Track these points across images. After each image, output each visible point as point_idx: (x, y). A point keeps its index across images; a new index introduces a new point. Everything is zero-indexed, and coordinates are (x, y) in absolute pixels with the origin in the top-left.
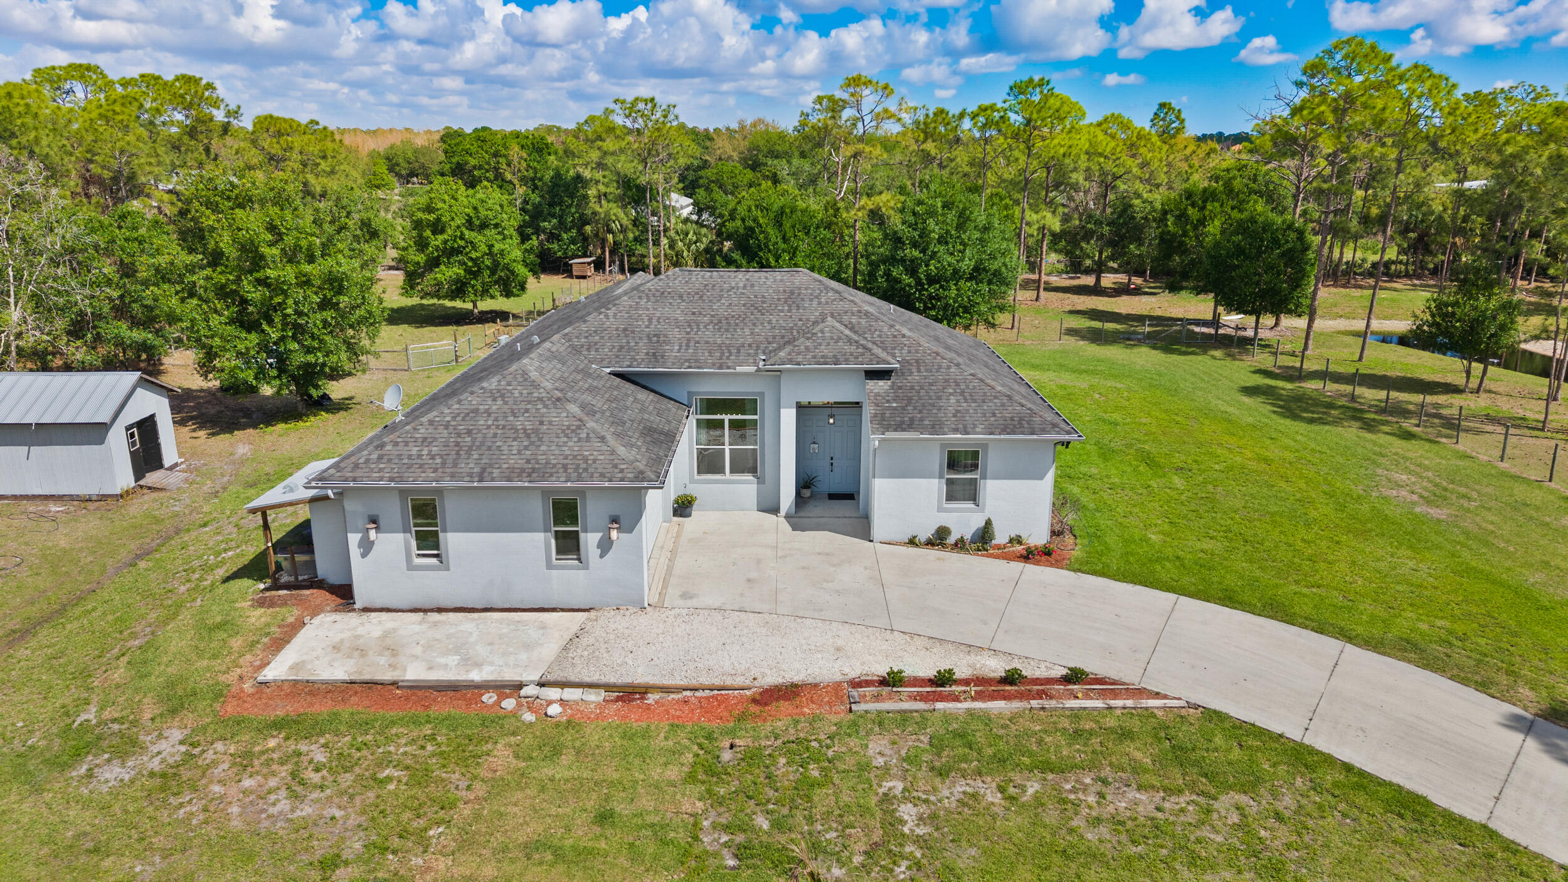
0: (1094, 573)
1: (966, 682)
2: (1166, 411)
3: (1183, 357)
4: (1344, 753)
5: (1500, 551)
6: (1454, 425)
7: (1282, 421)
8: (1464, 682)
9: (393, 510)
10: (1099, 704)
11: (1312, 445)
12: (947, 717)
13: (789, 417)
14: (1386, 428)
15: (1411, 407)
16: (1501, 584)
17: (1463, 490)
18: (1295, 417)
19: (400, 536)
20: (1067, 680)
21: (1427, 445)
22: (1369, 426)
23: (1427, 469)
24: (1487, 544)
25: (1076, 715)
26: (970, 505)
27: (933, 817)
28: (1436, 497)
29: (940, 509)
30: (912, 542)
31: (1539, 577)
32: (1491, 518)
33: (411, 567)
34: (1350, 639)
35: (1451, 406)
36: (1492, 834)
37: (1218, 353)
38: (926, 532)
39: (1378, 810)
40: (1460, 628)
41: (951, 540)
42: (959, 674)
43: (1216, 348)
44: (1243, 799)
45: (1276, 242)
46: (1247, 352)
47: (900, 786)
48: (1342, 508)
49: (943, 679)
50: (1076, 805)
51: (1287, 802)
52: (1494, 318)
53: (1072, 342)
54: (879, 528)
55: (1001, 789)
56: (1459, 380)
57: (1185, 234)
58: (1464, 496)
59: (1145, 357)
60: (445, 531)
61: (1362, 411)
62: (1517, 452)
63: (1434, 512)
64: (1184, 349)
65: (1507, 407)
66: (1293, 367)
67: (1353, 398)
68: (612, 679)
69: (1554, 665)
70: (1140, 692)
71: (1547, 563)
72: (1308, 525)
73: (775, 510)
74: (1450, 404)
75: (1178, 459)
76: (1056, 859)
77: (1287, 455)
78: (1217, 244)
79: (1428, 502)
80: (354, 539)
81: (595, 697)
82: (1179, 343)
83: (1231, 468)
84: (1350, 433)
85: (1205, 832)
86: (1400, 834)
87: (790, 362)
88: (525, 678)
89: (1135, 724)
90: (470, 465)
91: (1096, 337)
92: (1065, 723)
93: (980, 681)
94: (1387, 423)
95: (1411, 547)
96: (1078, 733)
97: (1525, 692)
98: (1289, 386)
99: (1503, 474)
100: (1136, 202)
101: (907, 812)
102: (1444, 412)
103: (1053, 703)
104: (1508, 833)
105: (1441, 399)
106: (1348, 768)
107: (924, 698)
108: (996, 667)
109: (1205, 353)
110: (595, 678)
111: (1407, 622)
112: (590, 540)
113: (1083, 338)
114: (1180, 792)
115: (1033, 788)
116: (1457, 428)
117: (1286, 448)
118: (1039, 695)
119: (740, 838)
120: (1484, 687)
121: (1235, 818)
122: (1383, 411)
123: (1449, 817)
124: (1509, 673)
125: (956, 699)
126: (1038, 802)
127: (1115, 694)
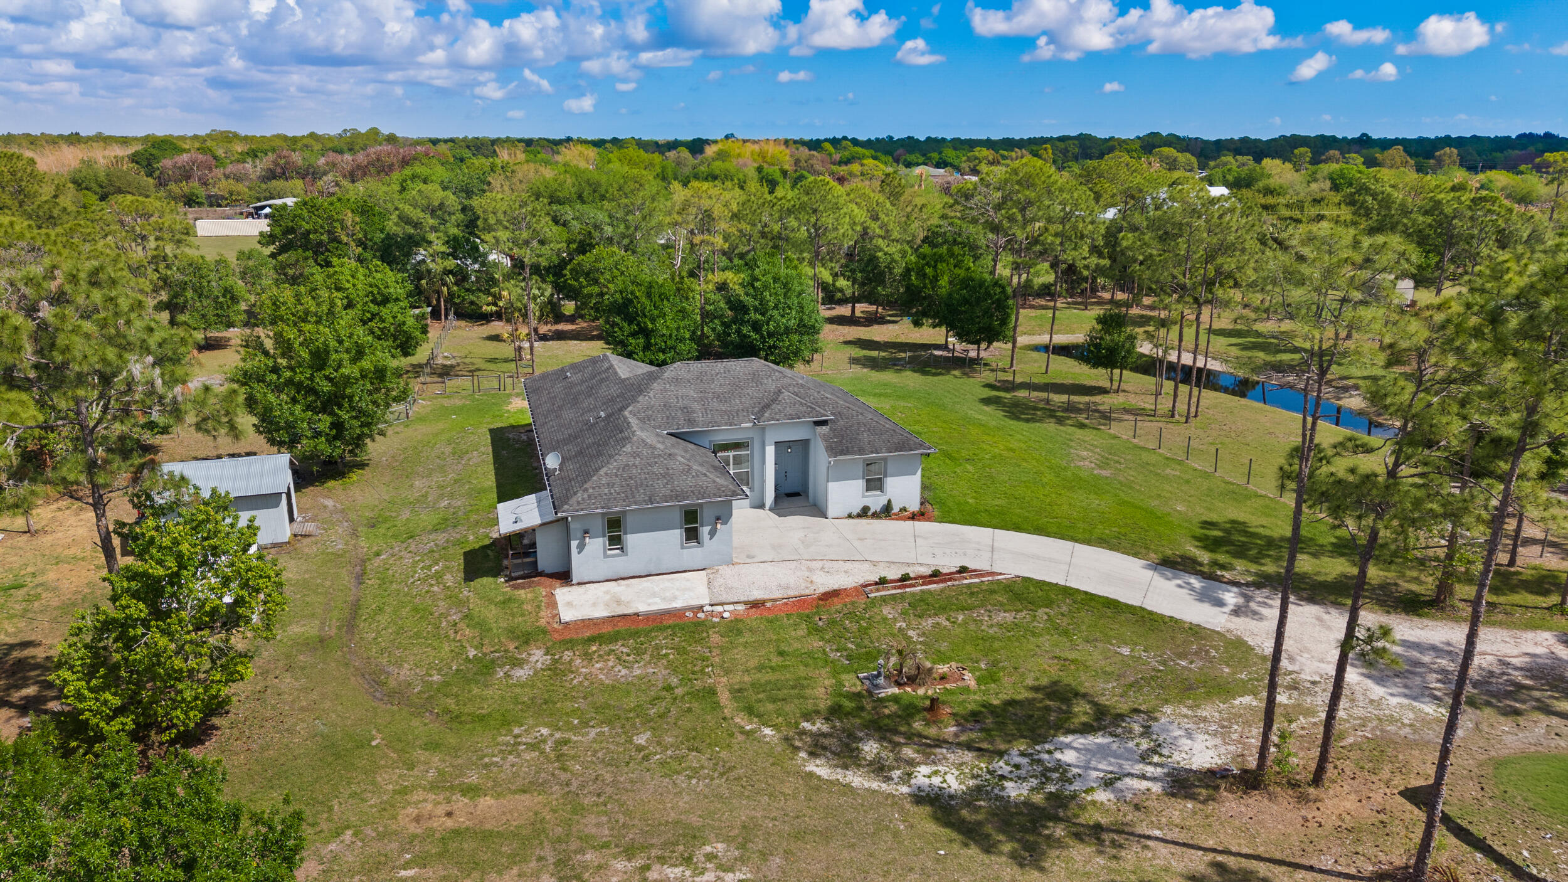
0: (950, 522)
1: (915, 579)
2: (945, 422)
3: (936, 378)
4: (1083, 588)
5: (1138, 491)
6: (1106, 417)
7: (1012, 422)
8: (1127, 554)
9: (599, 525)
10: (976, 580)
11: (1033, 438)
12: (913, 594)
13: (770, 451)
14: (1069, 422)
15: (1081, 406)
16: (1139, 508)
17: (1116, 458)
18: (1018, 419)
19: (601, 539)
20: (959, 572)
21: (1095, 432)
22: (1060, 421)
23: (1096, 447)
24: (1131, 488)
25: (969, 586)
26: (878, 492)
27: (924, 634)
28: (1104, 464)
29: (864, 496)
30: (850, 516)
31: (1156, 503)
32: (1132, 473)
33: (606, 556)
34: (1076, 541)
35: (1103, 403)
36: (1143, 609)
37: (957, 373)
38: (856, 510)
39: (1100, 607)
40: (1123, 531)
41: (870, 513)
42: (912, 575)
43: (955, 369)
44: (1047, 610)
45: (988, 295)
46: (975, 371)
47: (904, 625)
48: (1058, 475)
49: (905, 578)
50: (981, 621)
51: (1065, 609)
52: (1123, 346)
53: (857, 370)
54: (831, 512)
55: (948, 620)
56: (1106, 384)
57: (925, 287)
58: (1118, 462)
59: (911, 379)
60: (626, 533)
61: (1054, 411)
62: (1142, 432)
63: (1104, 473)
64: (934, 371)
65: (1136, 402)
66: (1007, 381)
67: (1048, 401)
68: (742, 599)
69: (1163, 543)
70: (993, 574)
71: (1159, 495)
72: (1043, 486)
73: (762, 506)
74: (1105, 402)
75: (964, 453)
76: (980, 642)
77: (1023, 446)
78: (950, 295)
79: (1100, 467)
80: (574, 544)
81: (741, 607)
82: (929, 366)
83: (995, 457)
84: (1050, 427)
85: (1035, 624)
86: (1110, 614)
87: (773, 419)
88: (701, 602)
89: (996, 587)
90: (640, 497)
91: (873, 364)
92: (965, 590)
93: (922, 577)
94: (1069, 418)
95: (1096, 493)
96: (972, 594)
97: (1153, 555)
98: (1008, 396)
99: (1136, 447)
100: (880, 254)
101: (911, 633)
102: (1100, 408)
103: (957, 583)
104: (1149, 608)
105: (1097, 399)
106: (1086, 593)
107: (899, 587)
108: (927, 571)
109: (948, 373)
110: (736, 600)
111: (1099, 530)
112: (705, 531)
113: (864, 366)
114: (1021, 611)
115: (961, 618)
116: (1109, 419)
117: (1020, 440)
118: (950, 580)
119: (845, 653)
120: (1136, 555)
121: (1046, 617)
122: (1066, 410)
123: (1126, 605)
124: (1146, 548)
125: (913, 586)
126: (965, 622)
127: (982, 575)
